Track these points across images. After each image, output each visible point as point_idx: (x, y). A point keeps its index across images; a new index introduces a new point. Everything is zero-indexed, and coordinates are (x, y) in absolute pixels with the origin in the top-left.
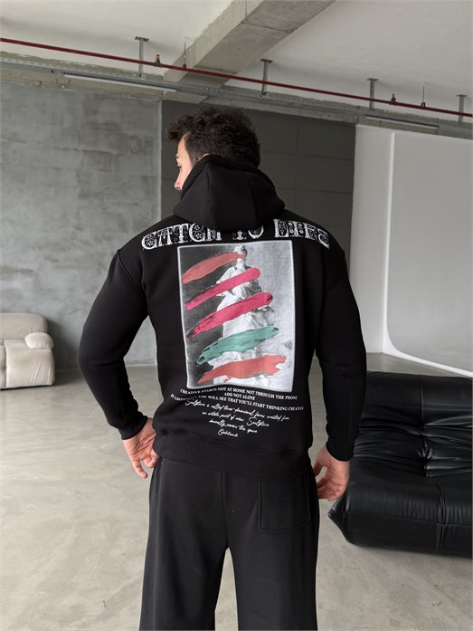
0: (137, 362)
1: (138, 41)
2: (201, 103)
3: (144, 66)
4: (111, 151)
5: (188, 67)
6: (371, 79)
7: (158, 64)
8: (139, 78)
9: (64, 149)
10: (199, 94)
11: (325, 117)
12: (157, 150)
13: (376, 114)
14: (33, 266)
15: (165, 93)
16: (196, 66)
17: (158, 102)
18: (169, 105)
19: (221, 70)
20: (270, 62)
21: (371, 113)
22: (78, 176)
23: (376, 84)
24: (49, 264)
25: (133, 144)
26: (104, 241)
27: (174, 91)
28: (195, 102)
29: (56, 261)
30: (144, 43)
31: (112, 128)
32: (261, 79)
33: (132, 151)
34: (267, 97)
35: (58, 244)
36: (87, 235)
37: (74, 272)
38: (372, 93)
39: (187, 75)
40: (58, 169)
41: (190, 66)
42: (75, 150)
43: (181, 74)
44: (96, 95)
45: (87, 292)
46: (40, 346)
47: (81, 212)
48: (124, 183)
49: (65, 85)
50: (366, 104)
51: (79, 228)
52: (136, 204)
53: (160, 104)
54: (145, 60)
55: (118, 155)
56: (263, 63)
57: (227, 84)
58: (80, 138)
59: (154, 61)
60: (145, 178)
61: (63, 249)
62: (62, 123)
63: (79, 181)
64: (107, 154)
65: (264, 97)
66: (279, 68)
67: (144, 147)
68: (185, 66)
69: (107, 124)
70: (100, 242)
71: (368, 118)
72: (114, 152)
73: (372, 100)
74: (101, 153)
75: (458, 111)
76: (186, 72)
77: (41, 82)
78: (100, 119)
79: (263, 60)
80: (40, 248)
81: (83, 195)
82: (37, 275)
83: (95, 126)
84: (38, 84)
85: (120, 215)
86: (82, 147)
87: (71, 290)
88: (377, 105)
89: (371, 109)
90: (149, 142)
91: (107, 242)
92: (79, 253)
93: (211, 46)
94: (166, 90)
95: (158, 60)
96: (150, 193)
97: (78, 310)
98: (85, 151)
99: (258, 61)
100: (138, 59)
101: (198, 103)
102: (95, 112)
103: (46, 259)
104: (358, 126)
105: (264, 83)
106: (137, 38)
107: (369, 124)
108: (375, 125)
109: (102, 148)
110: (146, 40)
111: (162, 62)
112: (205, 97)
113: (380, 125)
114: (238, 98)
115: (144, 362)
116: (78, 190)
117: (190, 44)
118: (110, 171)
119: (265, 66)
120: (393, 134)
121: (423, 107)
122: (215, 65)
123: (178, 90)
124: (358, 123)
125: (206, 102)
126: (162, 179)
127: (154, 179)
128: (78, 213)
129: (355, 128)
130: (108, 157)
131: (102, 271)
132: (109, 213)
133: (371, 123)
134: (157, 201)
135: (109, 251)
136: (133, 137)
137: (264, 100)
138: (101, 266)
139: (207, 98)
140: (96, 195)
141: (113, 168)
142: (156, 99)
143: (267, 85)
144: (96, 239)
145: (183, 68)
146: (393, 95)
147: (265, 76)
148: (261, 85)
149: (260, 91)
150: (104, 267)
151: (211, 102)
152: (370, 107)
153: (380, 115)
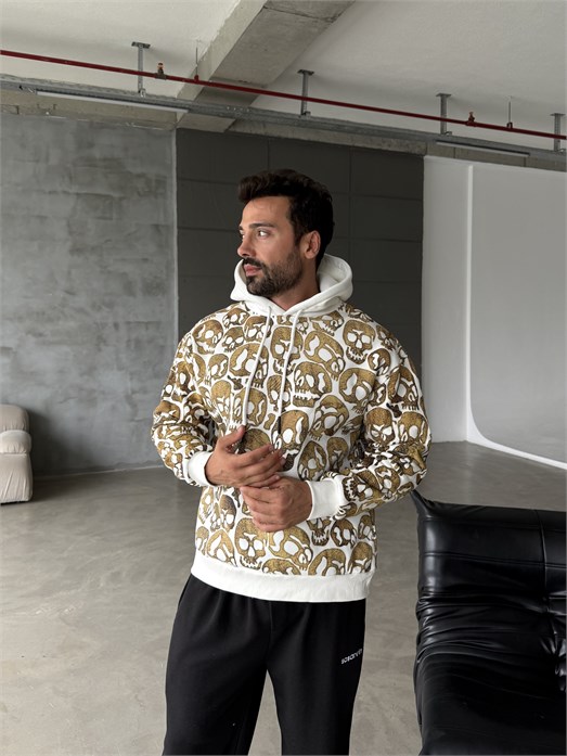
1: (136, 48)
2: (227, 130)
3: (144, 77)
4: (112, 193)
5: (200, 79)
6: (441, 95)
7: (160, 75)
8: (138, 96)
9: (50, 193)
10: (218, 116)
11: (385, 147)
12: (172, 192)
13: (450, 139)
14: (11, 343)
15: (179, 118)
16: (212, 78)
17: (171, 131)
18: (186, 136)
19: (246, 84)
20: (311, 73)
21: (440, 138)
22: (69, 225)
23: (448, 103)
24: (32, 339)
25: (140, 184)
26: (103, 307)
27: (186, 111)
28: (218, 130)
29: (41, 335)
30: (144, 50)
31: (112, 165)
32: (300, 94)
33: (139, 193)
34: (307, 118)
35: (44, 313)
36: (81, 300)
37: (65, 349)
38: (443, 111)
39: (203, 91)
40: (42, 218)
41: (205, 77)
42: (65, 192)
43: (195, 89)
44: (91, 124)
45: (82, 375)
46: (11, 450)
47: (73, 272)
48: (130, 234)
49: (49, 110)
50: (434, 127)
51: (70, 292)
52: (146, 260)
53: (174, 134)
54: (145, 70)
55: (121, 199)
56: (302, 75)
57: (254, 105)
58: (71, 178)
59: (155, 71)
60: (157, 227)
61: (50, 320)
62: (47, 159)
63: (71, 233)
64: (107, 197)
65: (303, 118)
66: (323, 82)
67: (155, 188)
68: (197, 77)
69: (105, 160)
70: (100, 309)
71: (439, 143)
72: (116, 195)
73: (443, 120)
74: (98, 196)
75: (553, 132)
76: (202, 86)
77: (17, 108)
78: (97, 153)
79: (301, 71)
80: (20, 319)
81: (76, 250)
82: (15, 353)
83: (91, 163)
84: (15, 110)
85: (125, 274)
86: (74, 189)
87: (61, 372)
88: (450, 127)
89: (443, 132)
90: (161, 182)
91: (108, 310)
92: (72, 324)
93: (228, 48)
94: (181, 112)
95: (161, 70)
96: (163, 246)
97: (70, 398)
98: (78, 194)
99: (295, 72)
100: (136, 69)
101: (222, 131)
102: (91, 145)
103: (28, 332)
104: (427, 157)
105: (304, 99)
106: (134, 44)
107: (441, 155)
108: (448, 156)
109: (100, 191)
110: (146, 46)
111: (166, 73)
112: (230, 121)
113: (454, 155)
114: (269, 120)
116: (69, 244)
117: (203, 51)
118: (111, 219)
119: (306, 78)
120: (470, 168)
121: (510, 128)
122: (238, 75)
123: (190, 110)
124: (426, 154)
125: (232, 129)
126: (178, 227)
127: (168, 228)
128: (69, 273)
129: (422, 160)
130: (108, 202)
131: (102, 346)
132: (109, 272)
133: (443, 153)
134: (172, 256)
135: (110, 321)
136: (139, 176)
137: (304, 121)
138: (101, 341)
139: (234, 124)
140: (93, 249)
141: (115, 216)
142: (169, 127)
143: (309, 103)
144: (93, 306)
145: (196, 81)
146: (471, 114)
147: (304, 90)
148: (300, 101)
149: (299, 113)
150: (105, 341)
151: (239, 129)
152: (442, 129)
153: (455, 140)
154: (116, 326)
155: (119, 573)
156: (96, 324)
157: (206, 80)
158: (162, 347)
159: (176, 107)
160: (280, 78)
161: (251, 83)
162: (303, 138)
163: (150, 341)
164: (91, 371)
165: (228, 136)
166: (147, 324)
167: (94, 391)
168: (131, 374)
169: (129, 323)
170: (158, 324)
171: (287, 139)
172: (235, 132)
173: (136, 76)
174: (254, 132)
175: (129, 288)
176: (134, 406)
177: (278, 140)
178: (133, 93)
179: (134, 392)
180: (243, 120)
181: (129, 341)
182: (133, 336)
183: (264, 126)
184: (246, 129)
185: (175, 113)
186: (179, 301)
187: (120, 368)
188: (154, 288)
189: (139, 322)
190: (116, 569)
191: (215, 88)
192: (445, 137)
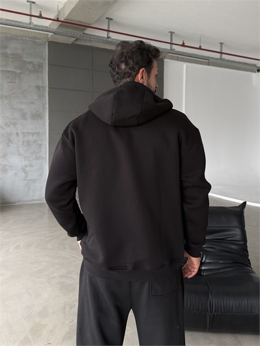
0: (34, 200)
1: (29, 3)
2: (72, 43)
3: (33, 17)
4: (16, 71)
5: (59, 19)
6: (171, 32)
7: (40, 17)
8: (29, 26)
10: (68, 37)
12: (46, 70)
13: (174, 52)
15: (49, 37)
16: (65, 19)
17: (46, 42)
18: (52, 45)
19: (81, 22)
20: (112, 19)
21: (171, 51)
23: (174, 36)
25: (30, 67)
26: (11, 125)
27: (53, 34)
28: (68, 43)
30: (33, 4)
31: (16, 57)
32: (107, 29)
33: (29, 71)
34: (110, 40)
38: (171, 40)
39: (61, 25)
41: (62, 19)
43: (57, 24)
44: (6, 38)
48: (25, 90)
50: (168, 47)
52: (32, 103)
53: (47, 43)
54: (33, 14)
55: (20, 73)
56: (107, 20)
57: (85, 32)
59: (38, 15)
60: (38, 87)
64: (13, 72)
65: (108, 39)
66: (117, 23)
67: (38, 69)
68: (58, 18)
69: (13, 54)
70: (9, 126)
71: (169, 54)
72: (18, 71)
73: (171, 44)
74: (9, 72)
75: (219, 51)
76: (60, 23)
78: (9, 51)
79: (107, 18)
83: (5, 56)
85: (21, 110)
88: (174, 47)
89: (171, 49)
90: (40, 66)
91: (13, 126)
93: (72, 6)
94: (50, 34)
95: (41, 14)
96: (41, 96)
99: (104, 18)
100: (29, 13)
101: (70, 43)
102: (6, 47)
104: (165, 60)
105: (108, 31)
106: (27, 1)
108: (174, 60)
109: (10, 69)
110: (34, 3)
111: (43, 16)
112: (74, 39)
113: (178, 59)
114: (92, 39)
115: (38, 200)
117: (61, 6)
118: (15, 83)
119: (109, 21)
120: (185, 65)
121: (200, 48)
122: (77, 18)
123: (55, 33)
124: (165, 58)
125: (75, 43)
126: (49, 88)
127: (44, 87)
129: (163, 61)
130: (14, 75)
131: (10, 144)
132: (14, 108)
133: (172, 58)
134: (46, 101)
135: (14, 132)
136: (30, 63)
137: (108, 40)
138: (10, 141)
139: (76, 40)
140: (6, 97)
141: (17, 81)
142: (45, 40)
143: (111, 33)
144: (6, 124)
145: (57, 20)
146: (183, 41)
147: (108, 27)
148: (107, 32)
149: (106, 36)
150: (12, 142)
151: (78, 43)
152: (171, 48)
153: (176, 53)
154: (17, 134)
155: (19, 246)
156: (7, 133)
157: (62, 20)
158: (41, 145)
159: (48, 32)
160: (98, 21)
161: (84, 23)
162: (109, 48)
163: (35, 142)
164: (5, 156)
165: (73, 45)
166: (33, 134)
167: (6, 165)
168: (25, 157)
169: (23, 133)
170: (38, 133)
171: (101, 48)
172: (76, 44)
173: (29, 17)
174: (85, 44)
175: (24, 116)
176: (26, 173)
177: (97, 49)
178: (27, 24)
179: (26, 166)
180: (80, 39)
181: (24, 142)
182: (26, 139)
183: (90, 42)
184: (82, 43)
185: (48, 34)
186: (49, 123)
187: (19, 155)
188: (37, 116)
189: (29, 133)
190: (18, 244)
191: (66, 24)
192: (172, 51)
